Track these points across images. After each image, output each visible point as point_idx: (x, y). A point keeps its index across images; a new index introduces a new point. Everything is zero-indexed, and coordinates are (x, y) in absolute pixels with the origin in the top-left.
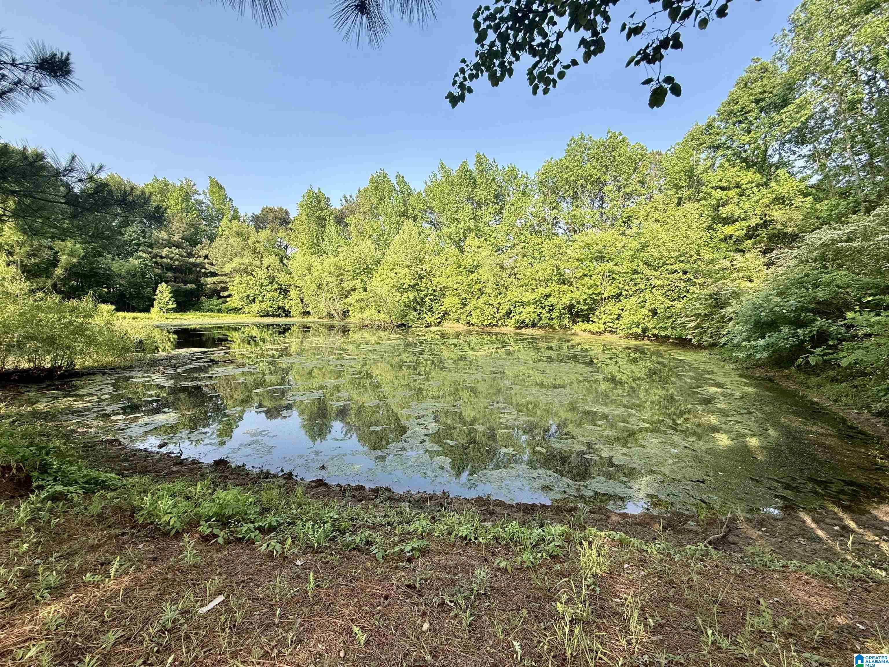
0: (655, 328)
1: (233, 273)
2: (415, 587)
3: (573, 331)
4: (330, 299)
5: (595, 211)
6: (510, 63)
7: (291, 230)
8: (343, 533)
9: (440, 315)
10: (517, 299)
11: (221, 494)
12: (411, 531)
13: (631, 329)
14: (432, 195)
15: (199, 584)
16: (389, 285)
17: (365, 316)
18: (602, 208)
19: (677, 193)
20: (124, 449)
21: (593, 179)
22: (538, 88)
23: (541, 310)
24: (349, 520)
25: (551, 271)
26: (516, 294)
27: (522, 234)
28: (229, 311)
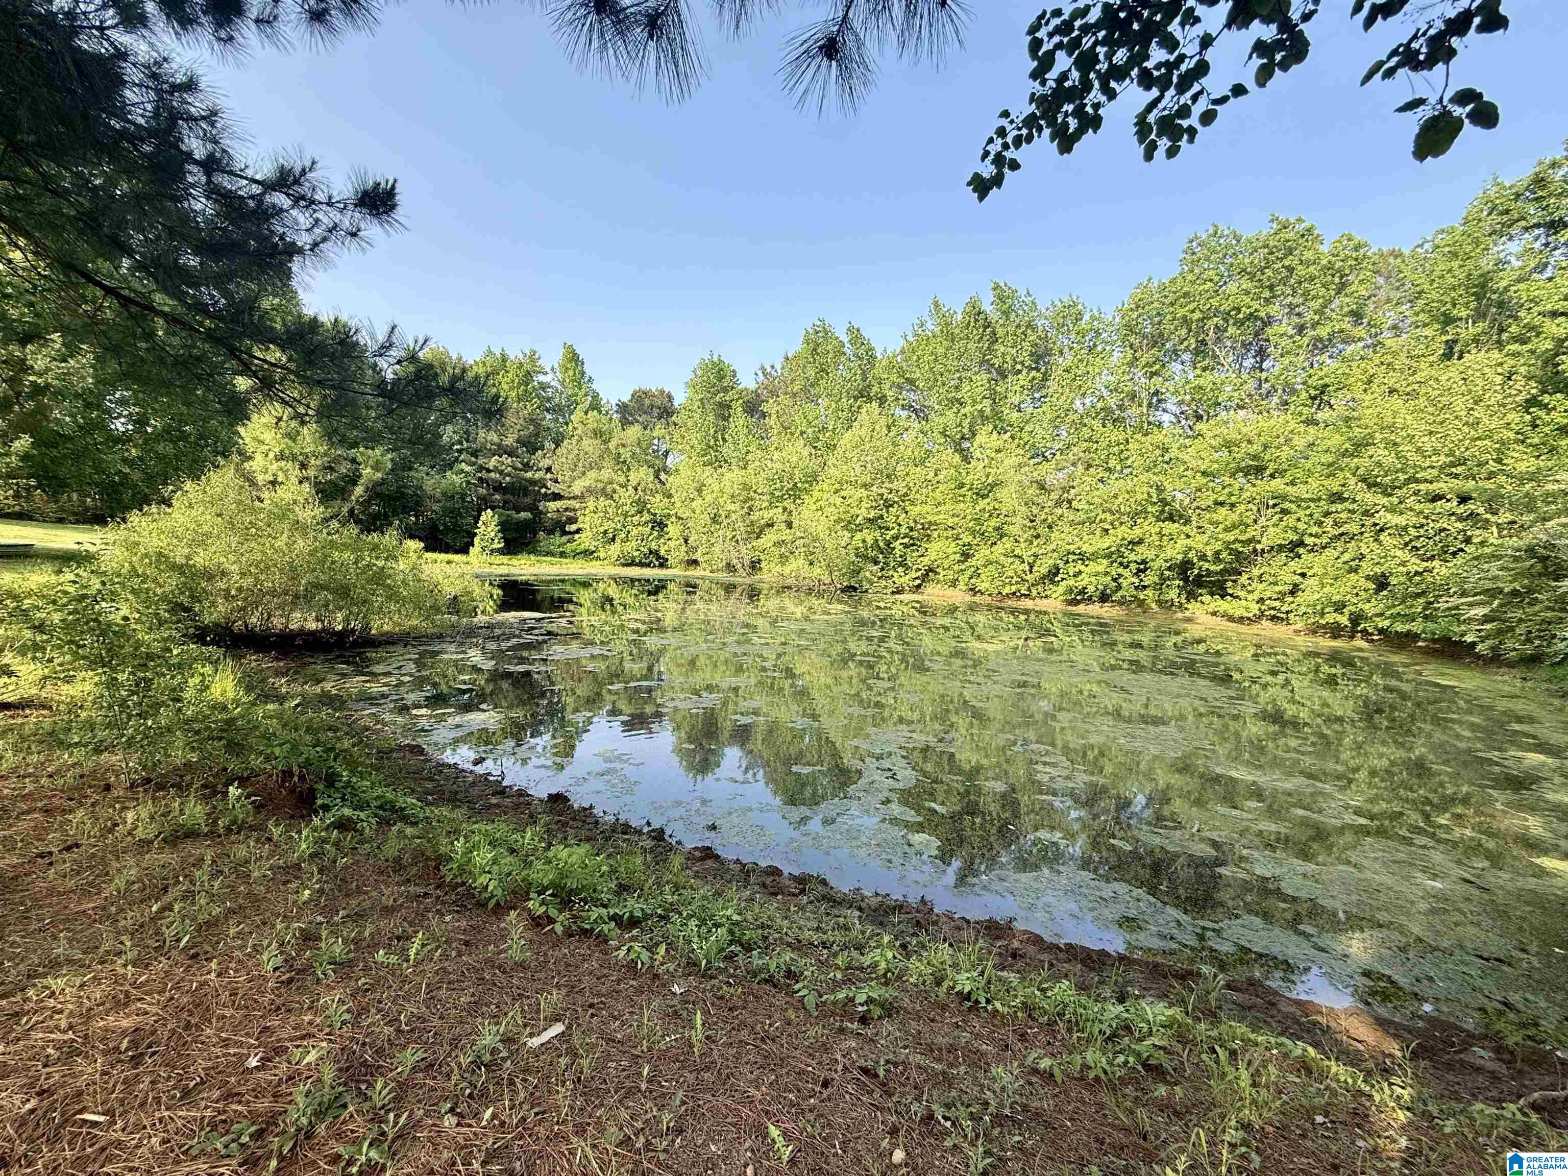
0: (1381, 615)
1: (586, 495)
2: (876, 1076)
3: (1187, 614)
4: (731, 540)
5: (1245, 376)
6: (1097, 106)
7: (675, 424)
8: (748, 948)
9: (919, 573)
10: (1072, 548)
11: (561, 852)
12: (865, 966)
13: (1322, 614)
14: (915, 358)
15: (528, 997)
16: (832, 518)
17: (787, 570)
18: (1262, 370)
19: (1444, 332)
20: (429, 761)
21: (1241, 316)
22: (1156, 147)
23: (1120, 570)
24: (758, 927)
25: (1145, 496)
26: (1069, 539)
27: (1085, 425)
28: (576, 555)
